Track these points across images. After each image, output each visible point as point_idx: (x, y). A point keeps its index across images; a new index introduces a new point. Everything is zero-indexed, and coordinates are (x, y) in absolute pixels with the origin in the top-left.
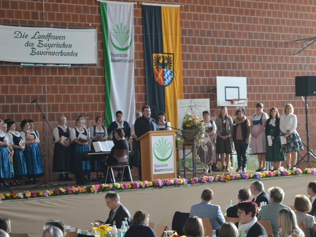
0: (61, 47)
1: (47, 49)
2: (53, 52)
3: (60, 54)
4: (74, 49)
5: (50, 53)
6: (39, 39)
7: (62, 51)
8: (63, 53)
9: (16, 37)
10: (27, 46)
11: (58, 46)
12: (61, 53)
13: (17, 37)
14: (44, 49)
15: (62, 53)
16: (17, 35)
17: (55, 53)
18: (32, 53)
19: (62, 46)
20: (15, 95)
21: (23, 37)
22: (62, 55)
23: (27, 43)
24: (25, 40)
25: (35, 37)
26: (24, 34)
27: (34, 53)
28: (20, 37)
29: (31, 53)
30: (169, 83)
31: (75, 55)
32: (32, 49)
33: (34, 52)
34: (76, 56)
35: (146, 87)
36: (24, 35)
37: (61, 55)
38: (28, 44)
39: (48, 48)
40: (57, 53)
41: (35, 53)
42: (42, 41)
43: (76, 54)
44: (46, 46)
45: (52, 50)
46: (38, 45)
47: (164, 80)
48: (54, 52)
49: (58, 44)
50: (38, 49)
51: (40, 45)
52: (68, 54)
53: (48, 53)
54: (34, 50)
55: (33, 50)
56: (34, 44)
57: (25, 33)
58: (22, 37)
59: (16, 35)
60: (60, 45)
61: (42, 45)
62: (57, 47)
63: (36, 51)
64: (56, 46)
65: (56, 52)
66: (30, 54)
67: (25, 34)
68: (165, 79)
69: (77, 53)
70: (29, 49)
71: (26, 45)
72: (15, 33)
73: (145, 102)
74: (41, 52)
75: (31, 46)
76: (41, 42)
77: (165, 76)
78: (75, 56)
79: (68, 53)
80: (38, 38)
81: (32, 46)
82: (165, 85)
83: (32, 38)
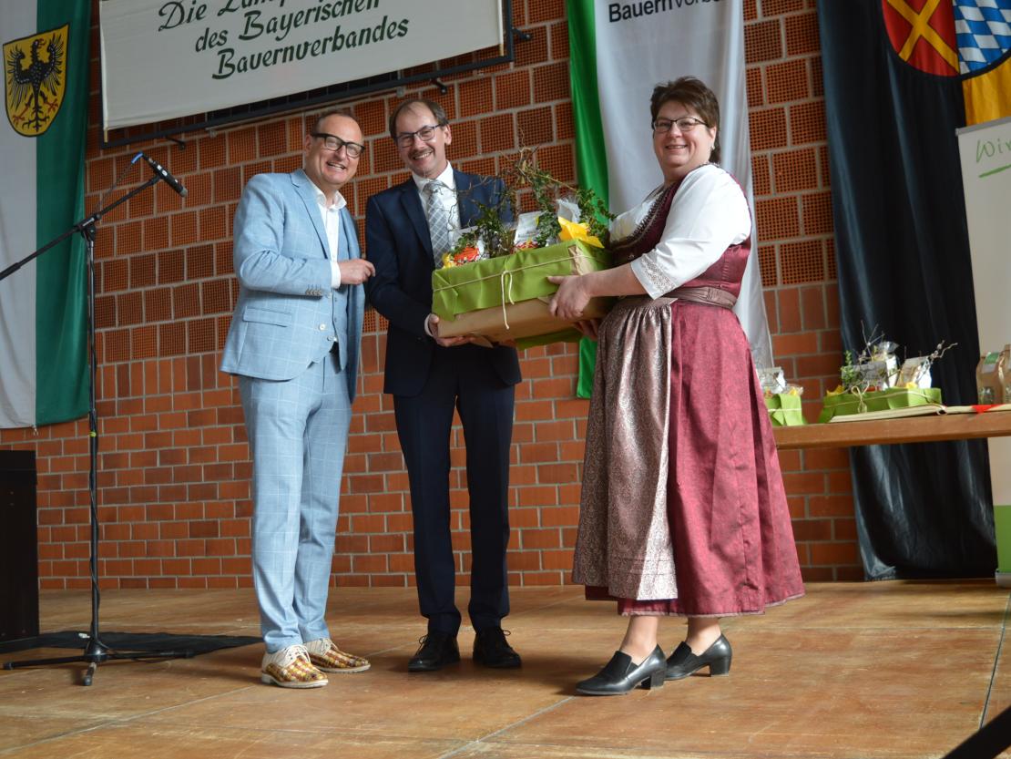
0: (335, 16)
1: (278, 39)
2: (299, 46)
3: (330, 45)
4: (391, 8)
5: (289, 51)
6: (248, 9)
7: (338, 28)
8: (342, 37)
9: (165, 27)
10: (204, 48)
11: (322, 14)
12: (336, 37)
13: (168, 25)
14: (266, 43)
15: (338, 41)
16: (166, 18)
17: (310, 48)
18: (220, 71)
19: (338, 9)
20: (188, 246)
21: (189, 20)
22: (339, 48)
23: (204, 38)
24: (195, 29)
25: (231, 7)
26: (192, 6)
27: (226, 70)
28: (180, 23)
29: (217, 74)
30: (998, 56)
31: (397, 30)
32: (221, 55)
33: (227, 65)
34: (400, 34)
35: (822, 105)
36: (192, 10)
37: (335, 48)
38: (205, 41)
39: (280, 33)
40: (317, 44)
41: (232, 66)
42: (258, 13)
43: (400, 27)
44: (274, 30)
45: (296, 37)
46: (242, 34)
47: (957, 43)
48: (307, 44)
49: (323, 5)
50: (244, 50)
51: (252, 31)
52: (367, 36)
53: (280, 55)
54: (228, 55)
55: (224, 57)
56: (227, 36)
57: (194, 3)
58: (186, 18)
59: (163, 20)
60: (330, 10)
61: (258, 30)
62: (316, 20)
63: (235, 61)
64: (313, 14)
65: (311, 41)
66: (215, 77)
67: (196, 7)
68: (964, 35)
69: (406, 21)
70: (211, 57)
71: (201, 44)
72: (161, 13)
73: (827, 189)
74: (253, 57)
75: (219, 44)
76: (253, 17)
77: (961, 17)
78: (397, 38)
79: (366, 33)
80: (244, 6)
81: (222, 42)
82: (964, 70)
83: (219, 14)
